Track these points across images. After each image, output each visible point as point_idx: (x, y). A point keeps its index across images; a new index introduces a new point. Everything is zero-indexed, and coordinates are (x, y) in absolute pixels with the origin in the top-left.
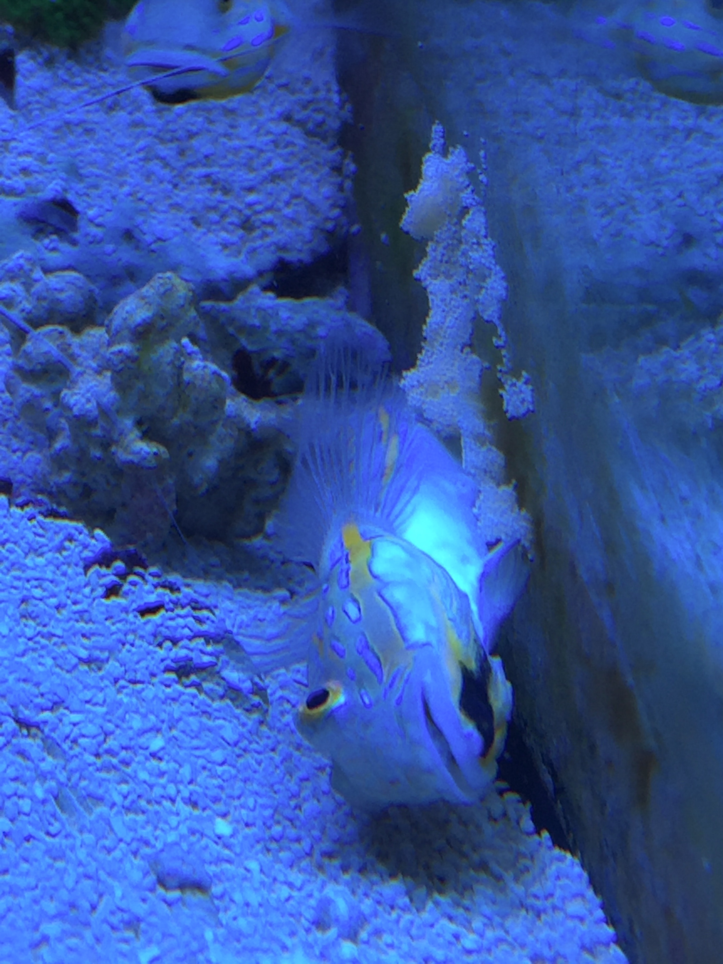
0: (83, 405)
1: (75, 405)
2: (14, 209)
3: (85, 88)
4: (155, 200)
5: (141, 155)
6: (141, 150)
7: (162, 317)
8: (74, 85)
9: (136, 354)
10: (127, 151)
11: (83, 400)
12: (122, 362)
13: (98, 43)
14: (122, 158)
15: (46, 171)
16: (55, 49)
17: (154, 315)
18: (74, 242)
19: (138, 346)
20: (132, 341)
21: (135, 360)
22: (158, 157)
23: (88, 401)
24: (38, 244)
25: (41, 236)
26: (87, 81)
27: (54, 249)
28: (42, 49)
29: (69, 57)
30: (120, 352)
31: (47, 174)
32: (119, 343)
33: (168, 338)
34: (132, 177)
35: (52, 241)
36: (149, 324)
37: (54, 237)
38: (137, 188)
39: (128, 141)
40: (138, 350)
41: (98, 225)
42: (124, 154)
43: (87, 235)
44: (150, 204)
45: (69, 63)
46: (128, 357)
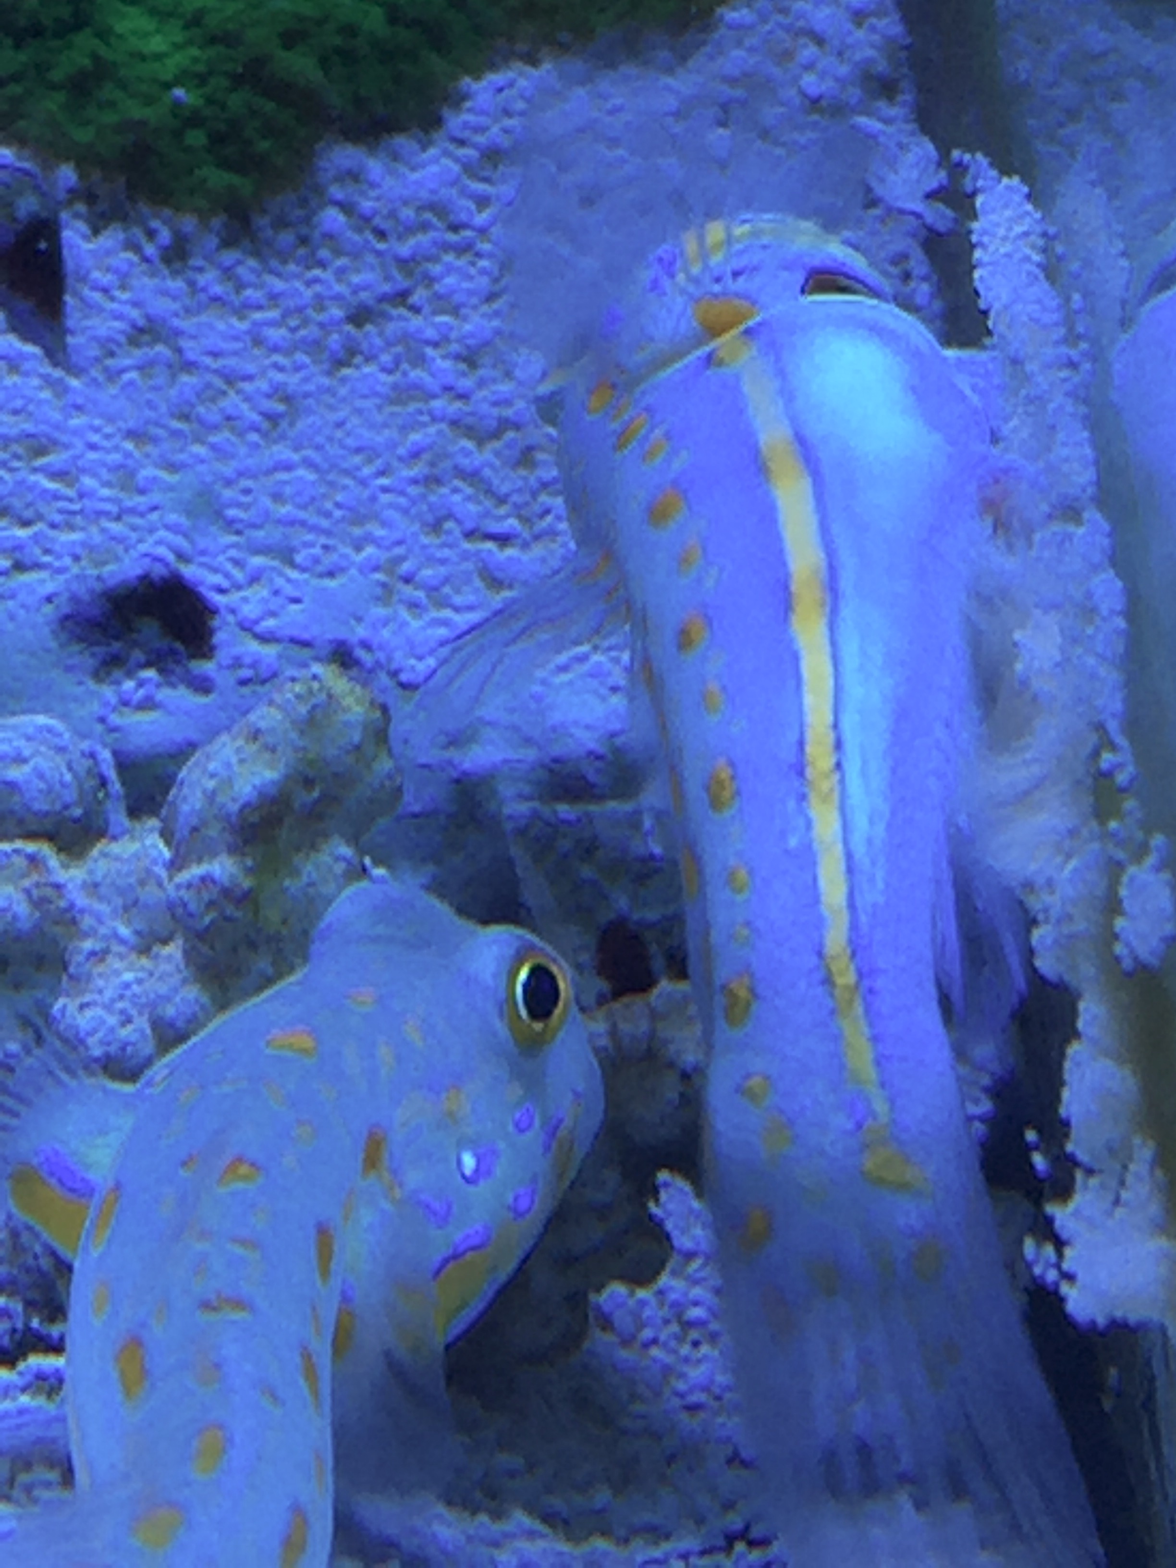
0: (112, 1030)
1: (90, 1034)
2: (48, 609)
3: (273, 314)
4: (446, 580)
5: (417, 470)
6: (415, 454)
7: (308, 782)
8: (242, 310)
9: (247, 883)
10: (379, 463)
11: (112, 1020)
12: (211, 904)
13: (304, 202)
14: (363, 483)
15: (132, 511)
16: (189, 222)
17: (287, 777)
18: (203, 685)
19: (249, 862)
20: (232, 850)
21: (245, 898)
22: (461, 473)
23: (128, 1020)
24: (108, 692)
25: (117, 673)
26: (274, 297)
27: (148, 704)
28: (155, 224)
29: (227, 243)
30: (206, 880)
31: (138, 521)
32: (200, 860)
33: (326, 835)
34: (384, 524)
35: (141, 684)
36: (274, 801)
37: (150, 673)
38: (399, 551)
39: (380, 438)
40: (249, 871)
41: (265, 638)
42: (367, 471)
43: (237, 663)
44: (432, 589)
45: (229, 256)
46: (226, 892)
